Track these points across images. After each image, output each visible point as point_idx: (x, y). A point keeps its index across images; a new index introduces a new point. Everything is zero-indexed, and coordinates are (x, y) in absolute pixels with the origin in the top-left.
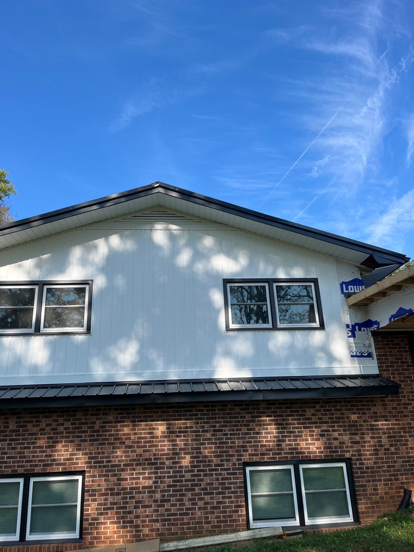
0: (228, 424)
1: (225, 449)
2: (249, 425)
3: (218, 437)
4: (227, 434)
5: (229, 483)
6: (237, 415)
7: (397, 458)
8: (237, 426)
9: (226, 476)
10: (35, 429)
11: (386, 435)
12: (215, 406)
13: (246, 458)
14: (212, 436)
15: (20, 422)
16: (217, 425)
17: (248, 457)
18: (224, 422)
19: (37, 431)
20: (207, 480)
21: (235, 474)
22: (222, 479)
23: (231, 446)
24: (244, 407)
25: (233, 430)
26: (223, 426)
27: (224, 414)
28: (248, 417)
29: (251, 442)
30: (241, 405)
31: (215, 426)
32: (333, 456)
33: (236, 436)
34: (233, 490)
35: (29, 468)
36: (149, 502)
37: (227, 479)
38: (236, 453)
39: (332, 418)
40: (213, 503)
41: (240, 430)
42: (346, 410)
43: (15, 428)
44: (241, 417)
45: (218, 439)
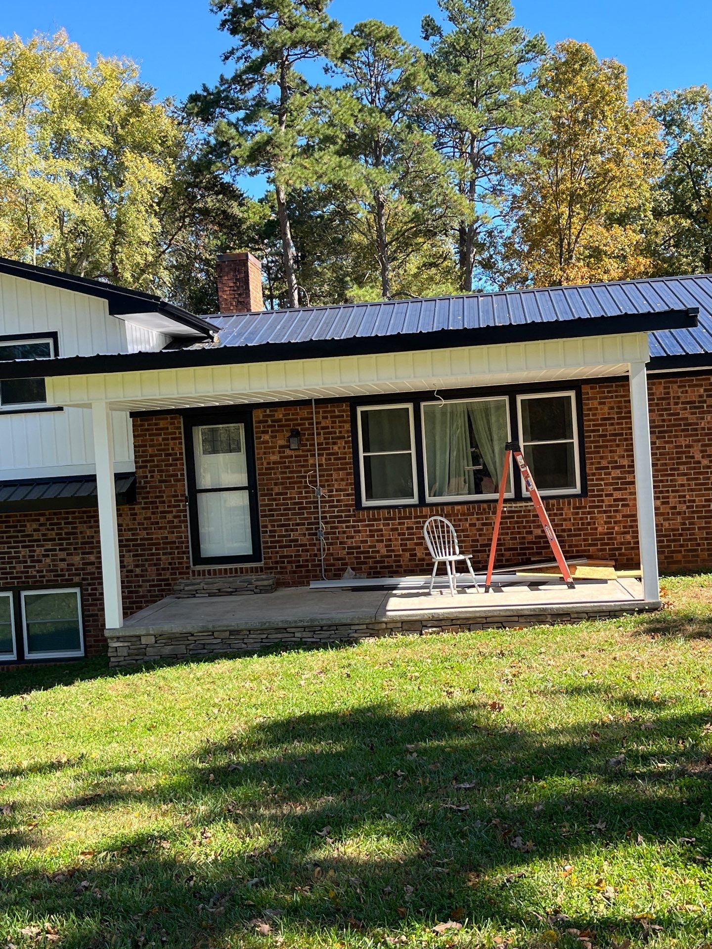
7: (143, 581)
11: (132, 554)
32: (57, 580)
39: (61, 534)
42: (80, 523)
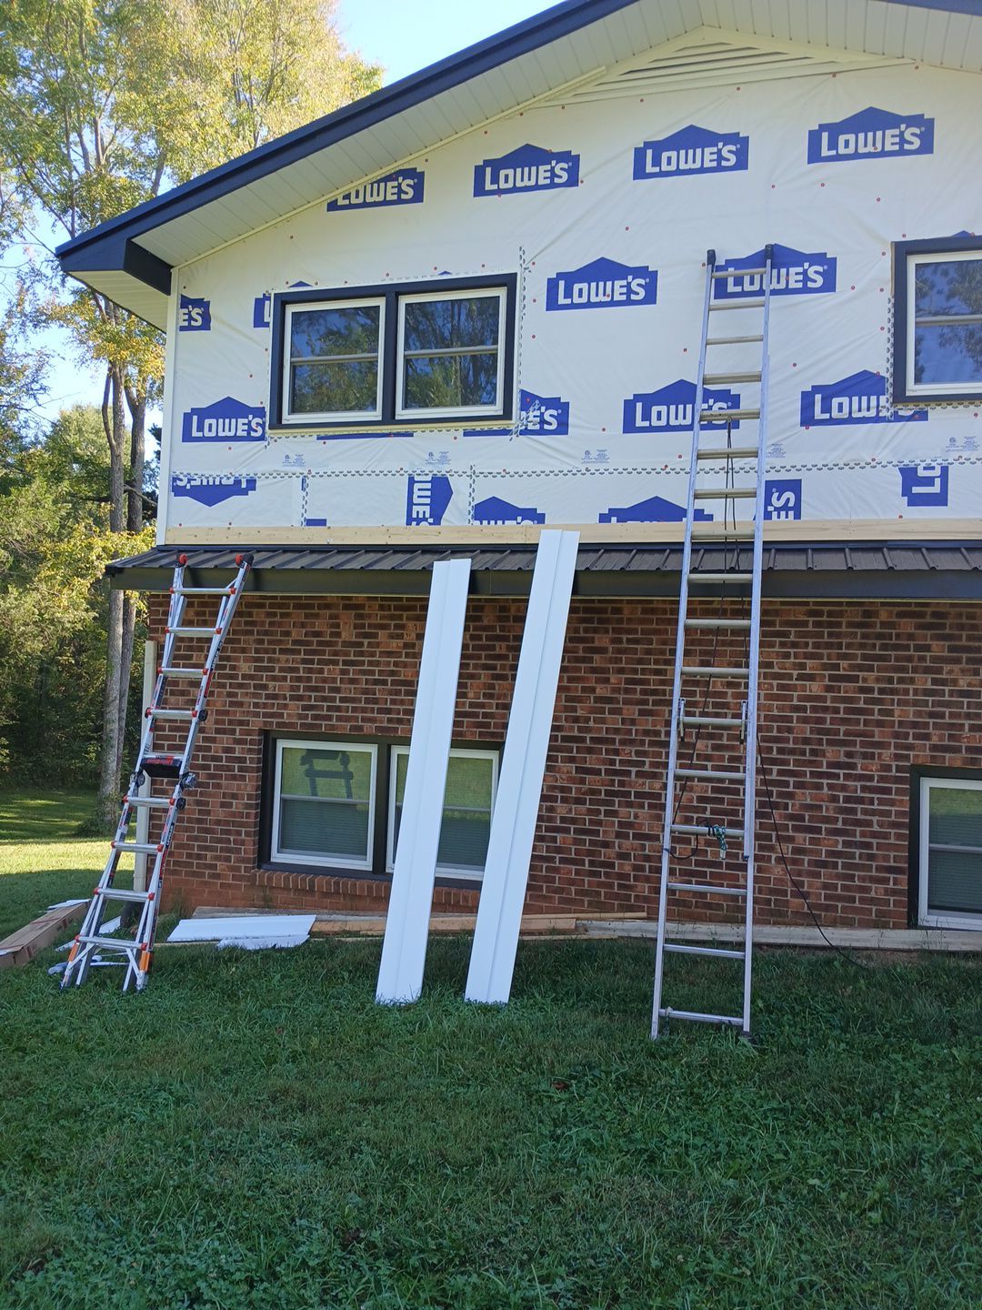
0: (876, 664)
1: (861, 727)
2: (939, 671)
3: (842, 694)
4: (871, 690)
5: (865, 812)
6: (906, 643)
8: (904, 669)
9: (859, 793)
10: (395, 645)
12: (841, 614)
13: (921, 755)
14: (827, 692)
15: (363, 626)
16: (844, 664)
17: (928, 752)
18: (865, 657)
19: (398, 647)
20: (806, 797)
21: (887, 791)
22: (847, 799)
23: (878, 720)
24: (928, 620)
25: (890, 680)
26: (861, 668)
27: (864, 636)
28: (939, 648)
29: (942, 716)
30: (922, 615)
31: (837, 667)
33: (896, 697)
34: (876, 828)
35: (385, 725)
36: (651, 828)
37: (861, 800)
38: (893, 741)
40: (819, 853)
41: (912, 681)
43: (354, 639)
44: (918, 648)
45: (844, 700)
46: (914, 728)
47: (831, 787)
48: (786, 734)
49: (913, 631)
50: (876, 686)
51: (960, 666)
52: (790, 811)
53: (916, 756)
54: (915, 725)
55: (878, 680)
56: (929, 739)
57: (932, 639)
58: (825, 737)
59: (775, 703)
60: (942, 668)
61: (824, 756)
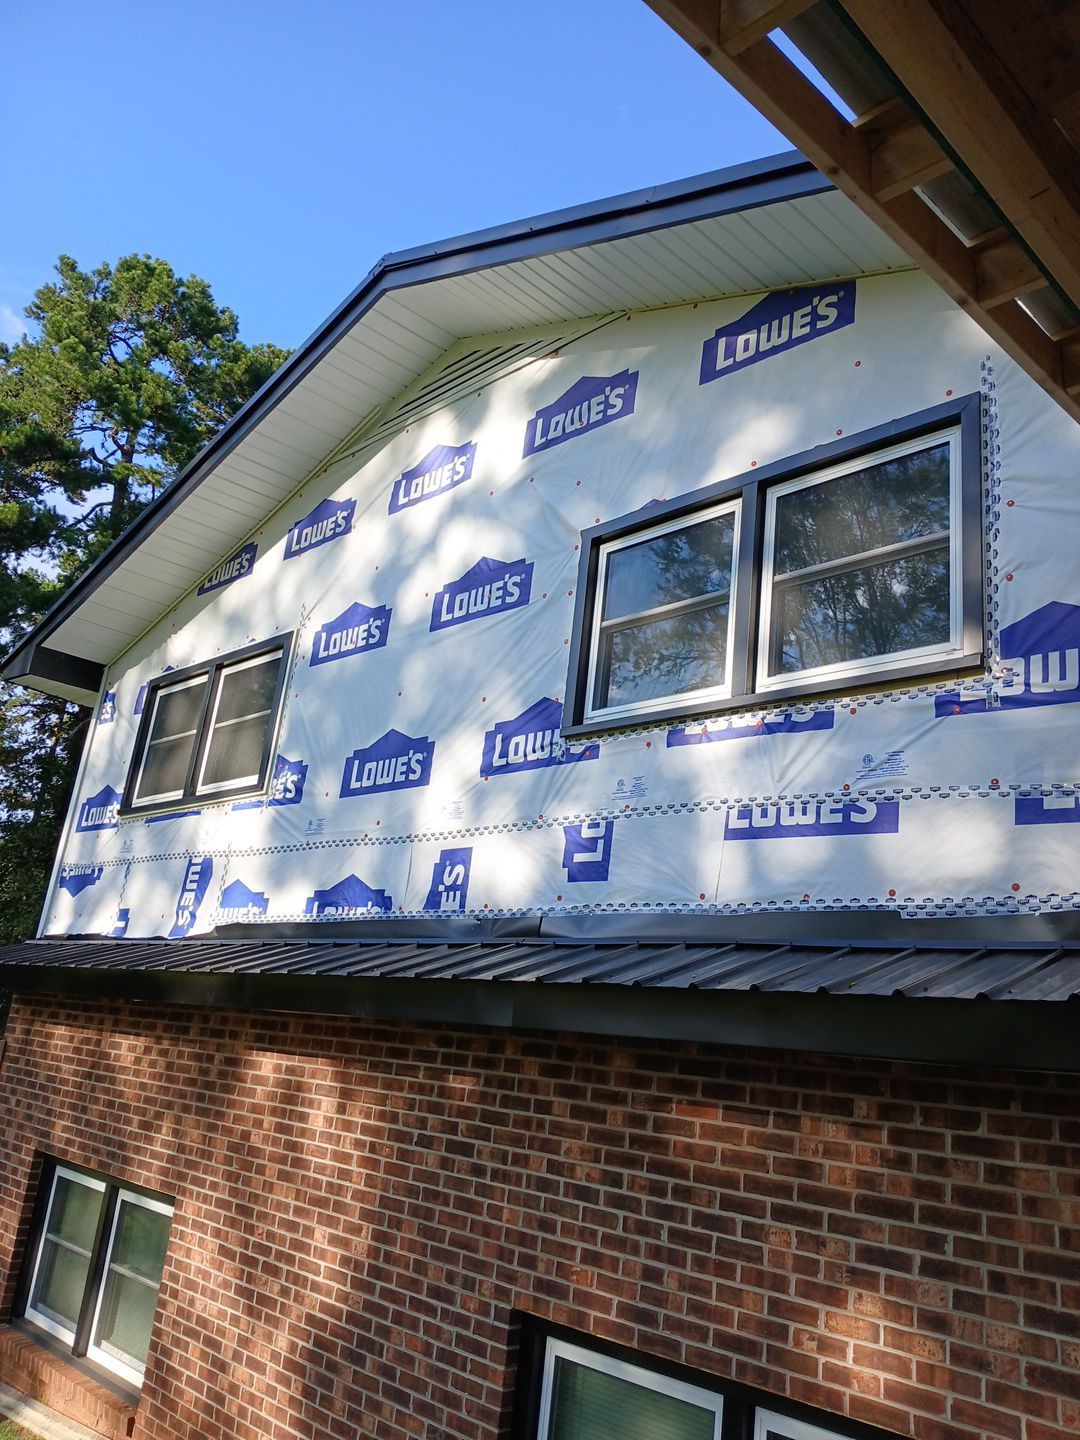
0: (493, 1128)
1: (468, 1233)
2: (556, 1148)
3: (454, 1174)
4: (478, 1171)
5: (455, 1381)
6: (527, 1096)
8: (520, 1141)
9: (454, 1347)
12: (467, 1044)
13: (524, 1294)
14: (442, 1168)
16: (463, 1124)
17: (530, 1290)
18: (484, 1116)
20: (401, 1339)
21: (482, 1350)
22: (440, 1354)
23: (485, 1224)
24: (554, 1061)
25: (504, 1158)
26: (478, 1133)
27: (488, 1082)
28: (560, 1110)
29: (552, 1227)
30: (548, 1051)
31: (455, 1129)
33: (507, 1188)
34: (464, 1414)
36: (262, 1352)
37: (453, 1360)
38: (497, 1262)
41: (526, 1162)
44: (539, 1107)
45: (456, 1184)
46: (521, 1244)
47: (428, 1327)
48: (394, 1231)
49: (536, 1077)
50: (490, 1165)
51: (580, 1142)
52: (384, 1360)
53: (518, 1294)
54: (523, 1239)
55: (493, 1156)
56: (534, 1267)
57: (556, 1094)
58: (430, 1243)
59: (394, 1178)
60: (559, 1142)
61: (426, 1275)
